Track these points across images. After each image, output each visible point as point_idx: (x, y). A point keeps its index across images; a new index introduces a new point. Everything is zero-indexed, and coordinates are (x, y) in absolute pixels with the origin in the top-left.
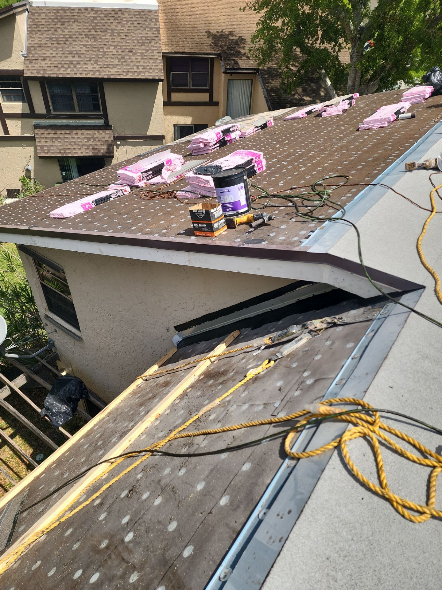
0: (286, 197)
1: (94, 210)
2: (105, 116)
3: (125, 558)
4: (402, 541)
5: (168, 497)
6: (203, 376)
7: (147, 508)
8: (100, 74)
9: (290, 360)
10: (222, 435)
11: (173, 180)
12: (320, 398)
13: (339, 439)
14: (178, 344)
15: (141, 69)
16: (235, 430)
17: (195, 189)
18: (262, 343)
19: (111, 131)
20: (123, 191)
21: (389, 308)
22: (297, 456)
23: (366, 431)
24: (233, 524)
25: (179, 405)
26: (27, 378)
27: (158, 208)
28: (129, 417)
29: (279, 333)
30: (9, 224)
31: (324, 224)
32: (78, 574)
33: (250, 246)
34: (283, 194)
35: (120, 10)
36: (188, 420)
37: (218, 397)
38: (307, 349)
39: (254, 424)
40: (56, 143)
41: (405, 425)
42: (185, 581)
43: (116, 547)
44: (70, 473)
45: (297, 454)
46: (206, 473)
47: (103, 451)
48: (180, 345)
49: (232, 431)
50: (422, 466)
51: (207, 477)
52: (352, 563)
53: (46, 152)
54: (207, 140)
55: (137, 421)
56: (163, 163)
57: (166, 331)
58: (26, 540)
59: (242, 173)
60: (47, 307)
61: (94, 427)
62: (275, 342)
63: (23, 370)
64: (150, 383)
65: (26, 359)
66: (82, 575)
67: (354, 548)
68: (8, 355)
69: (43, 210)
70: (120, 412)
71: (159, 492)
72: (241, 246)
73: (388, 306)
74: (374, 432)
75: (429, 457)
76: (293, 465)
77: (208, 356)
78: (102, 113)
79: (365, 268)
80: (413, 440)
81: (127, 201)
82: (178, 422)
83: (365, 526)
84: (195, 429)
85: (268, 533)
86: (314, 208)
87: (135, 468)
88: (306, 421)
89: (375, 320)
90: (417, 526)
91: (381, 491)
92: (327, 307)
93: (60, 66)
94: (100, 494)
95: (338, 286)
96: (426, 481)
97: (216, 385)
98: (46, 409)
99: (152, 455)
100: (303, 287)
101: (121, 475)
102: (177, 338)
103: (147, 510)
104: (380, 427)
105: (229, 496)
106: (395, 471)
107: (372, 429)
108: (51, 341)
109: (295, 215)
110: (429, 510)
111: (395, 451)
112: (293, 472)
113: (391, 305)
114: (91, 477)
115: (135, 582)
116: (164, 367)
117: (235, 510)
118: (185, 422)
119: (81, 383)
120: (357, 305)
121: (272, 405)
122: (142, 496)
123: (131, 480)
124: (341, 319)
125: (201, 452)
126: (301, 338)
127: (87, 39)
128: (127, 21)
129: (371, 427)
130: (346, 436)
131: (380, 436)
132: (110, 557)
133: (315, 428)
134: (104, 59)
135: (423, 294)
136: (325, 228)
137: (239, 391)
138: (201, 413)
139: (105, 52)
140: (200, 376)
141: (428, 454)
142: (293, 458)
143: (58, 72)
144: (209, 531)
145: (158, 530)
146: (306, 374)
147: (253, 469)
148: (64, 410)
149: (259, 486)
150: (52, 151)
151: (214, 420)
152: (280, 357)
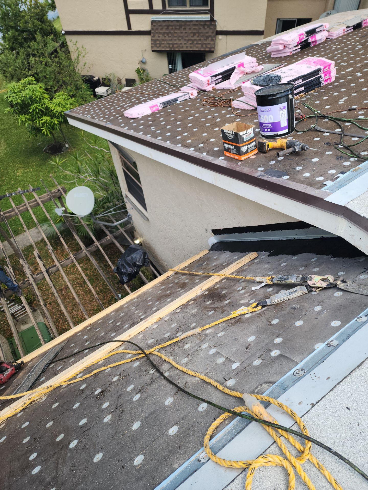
0: (337, 121)
1: (160, 112)
2: (212, 11)
5: (114, 420)
6: (207, 293)
7: (98, 421)
9: (275, 312)
14: (213, 245)
17: (249, 100)
19: (215, 26)
20: (190, 94)
25: (177, 315)
27: (210, 117)
28: (146, 308)
31: (361, 166)
36: (171, 339)
38: (296, 306)
40: (167, 38)
47: (115, 334)
51: (146, 418)
53: (158, 46)
54: (287, 42)
55: (147, 315)
56: (235, 67)
57: (205, 231)
64: (176, 278)
69: (124, 108)
70: (145, 298)
71: (113, 409)
72: (260, 177)
78: (209, 8)
81: (189, 106)
82: (167, 335)
95: (353, 242)
97: (210, 309)
98: (117, 268)
102: (213, 240)
104: (308, 460)
107: (293, 463)
108: (130, 215)
119: (145, 253)
122: (104, 403)
126: (296, 291)
136: (359, 171)
137: (220, 327)
138: (182, 337)
140: (206, 291)
145: (90, 453)
146: (278, 340)
147: (175, 439)
149: (166, 466)
150: (163, 46)
151: (186, 351)
152: (268, 304)
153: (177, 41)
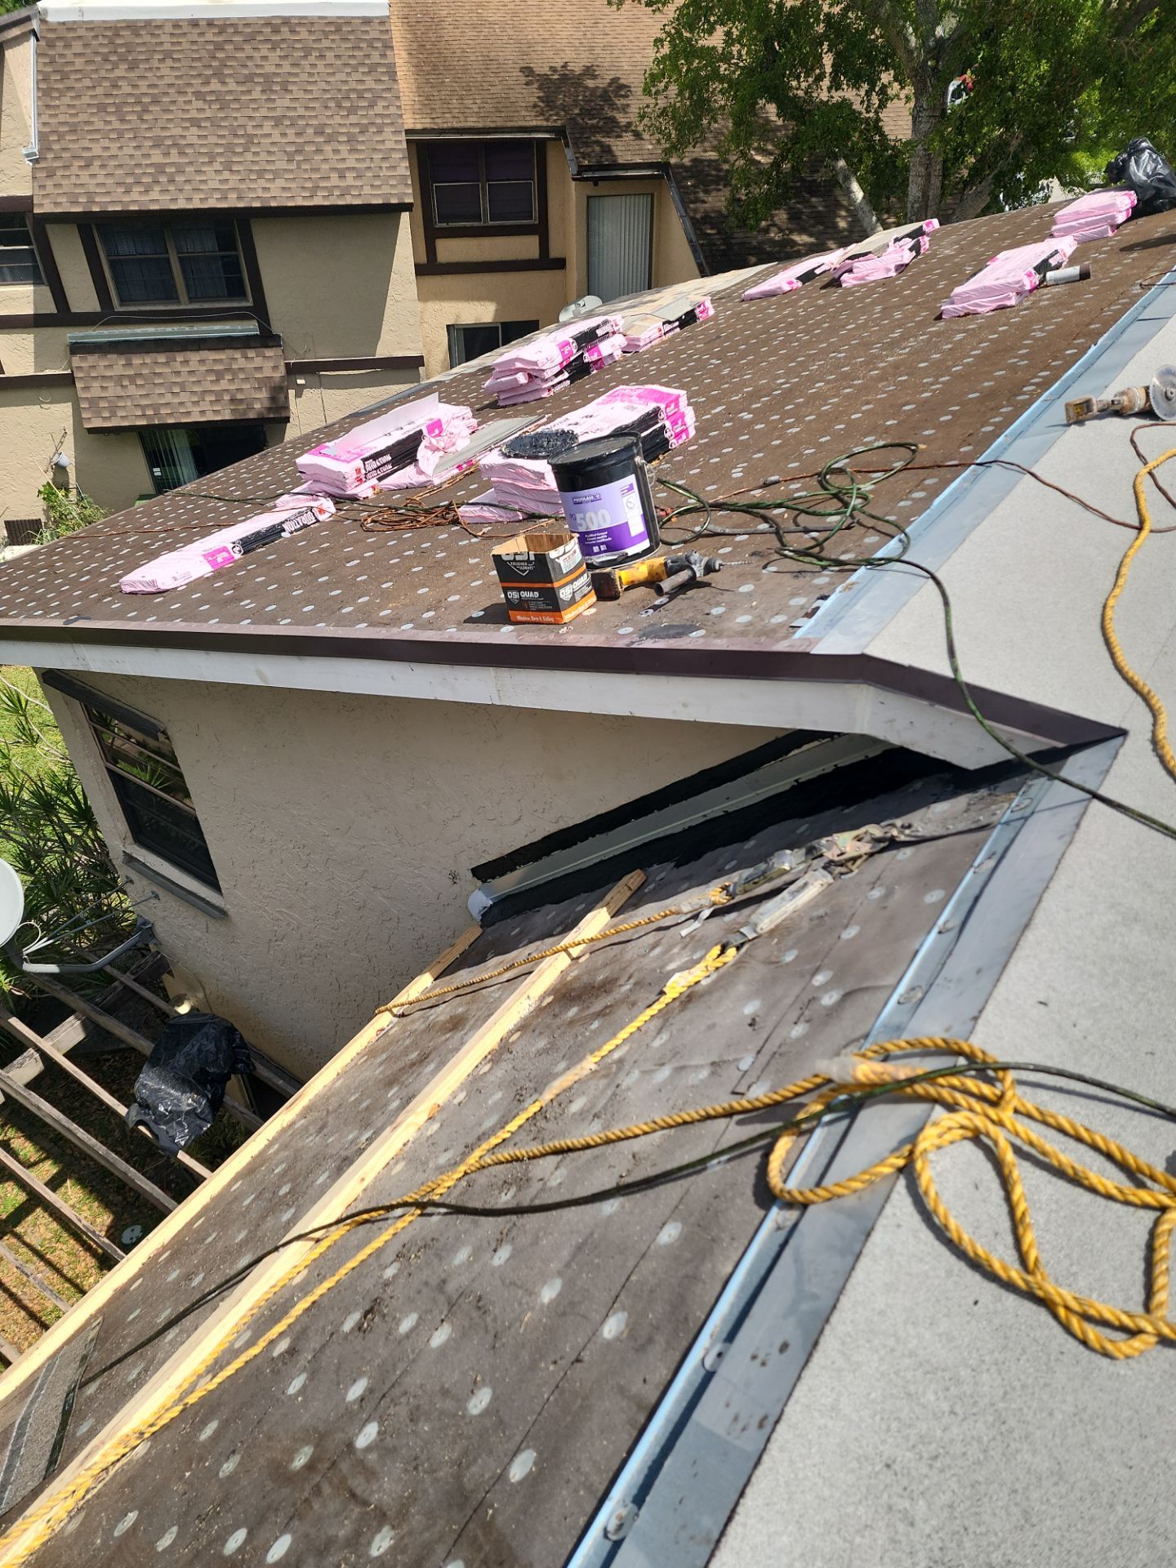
0: (750, 509)
1: (240, 566)
2: (260, 311)
3: (358, 1491)
4: (1085, 1409)
5: (466, 1324)
6: (549, 999)
7: (411, 1357)
8: (239, 198)
9: (777, 944)
10: (603, 1154)
11: (449, 475)
12: (857, 1040)
13: (908, 1147)
14: (484, 916)
15: (350, 180)
16: (636, 1136)
17: (508, 498)
18: (703, 902)
19: (279, 351)
20: (315, 510)
21: (1033, 792)
22: (800, 1198)
23: (980, 1122)
24: (637, 1387)
25: (491, 1078)
26: (85, 1026)
27: (412, 552)
28: (360, 1117)
29: (746, 873)
30: (12, 617)
31: (854, 577)
32: (235, 1541)
33: (661, 644)
34: (743, 500)
35: (286, 21)
36: (515, 1117)
37: (592, 1052)
38: (821, 912)
39: (688, 1119)
40: (132, 390)
41: (1082, 1101)
42: (514, 1544)
43: (334, 1463)
44: (208, 1273)
45: (801, 1193)
46: (565, 1254)
47: (292, 1210)
48: (489, 918)
49: (631, 1141)
50: (1132, 1209)
51: (568, 1265)
52: (954, 1475)
53: (106, 414)
54: (535, 363)
55: (379, 1125)
56: (420, 432)
57: (450, 882)
58: (97, 1458)
59: (628, 448)
60: (129, 834)
61: (268, 1147)
62: (738, 899)
63: (73, 1005)
64: (413, 1021)
65: (81, 974)
66: (247, 1541)
67: (958, 1435)
68: (29, 967)
69: (102, 574)
70: (337, 1105)
71: (441, 1313)
72: (635, 646)
73: (1030, 786)
74: (1000, 1123)
75: (1149, 1183)
76: (789, 1224)
77: (562, 944)
78: (250, 303)
79: (965, 688)
80: (1104, 1139)
81: (327, 539)
82: (488, 1124)
83: (985, 1376)
84: (534, 1139)
85: (728, 1405)
86: (827, 534)
87: (379, 1252)
88: (822, 1103)
89: (999, 827)
90: (1121, 1368)
91: (1024, 1280)
92: (873, 797)
93: (130, 180)
94: (289, 1326)
95: (896, 738)
96: (1143, 1247)
97: (585, 1021)
98: (140, 1105)
99: (422, 1215)
100: (805, 747)
101: (343, 1271)
102: (480, 899)
103: (414, 1361)
104: (1016, 1111)
105: (626, 1314)
106: (1060, 1226)
107: (995, 1117)
108: (145, 923)
109: (778, 556)
110: (1152, 1323)
111: (1059, 1172)
112: (792, 1242)
113: (1039, 785)
114: (263, 1280)
115: (386, 1553)
116: (448, 978)
117: (641, 1349)
118: (507, 1123)
119: (230, 1031)
120: (950, 789)
121: (733, 1067)
122: (398, 1325)
123: (368, 1284)
124: (909, 827)
125: (550, 1201)
126: (805, 885)
127: (200, 104)
128: (307, 52)
129: (992, 1112)
130: (928, 1139)
131: (1017, 1135)
132: (317, 1490)
133: (845, 1123)
134: (249, 157)
135: (1122, 751)
136: (855, 587)
137: (646, 1032)
138: (547, 1096)
139: (250, 138)
140: (542, 998)
141: (1144, 1174)
142: (790, 1205)
143: (126, 199)
144: (575, 1407)
145: (442, 1413)
146: (819, 979)
147: (685, 1240)
148: (189, 1105)
149: (704, 1283)
150: (121, 413)
151: (582, 1113)
152: (750, 937)
153: (168, 398)
